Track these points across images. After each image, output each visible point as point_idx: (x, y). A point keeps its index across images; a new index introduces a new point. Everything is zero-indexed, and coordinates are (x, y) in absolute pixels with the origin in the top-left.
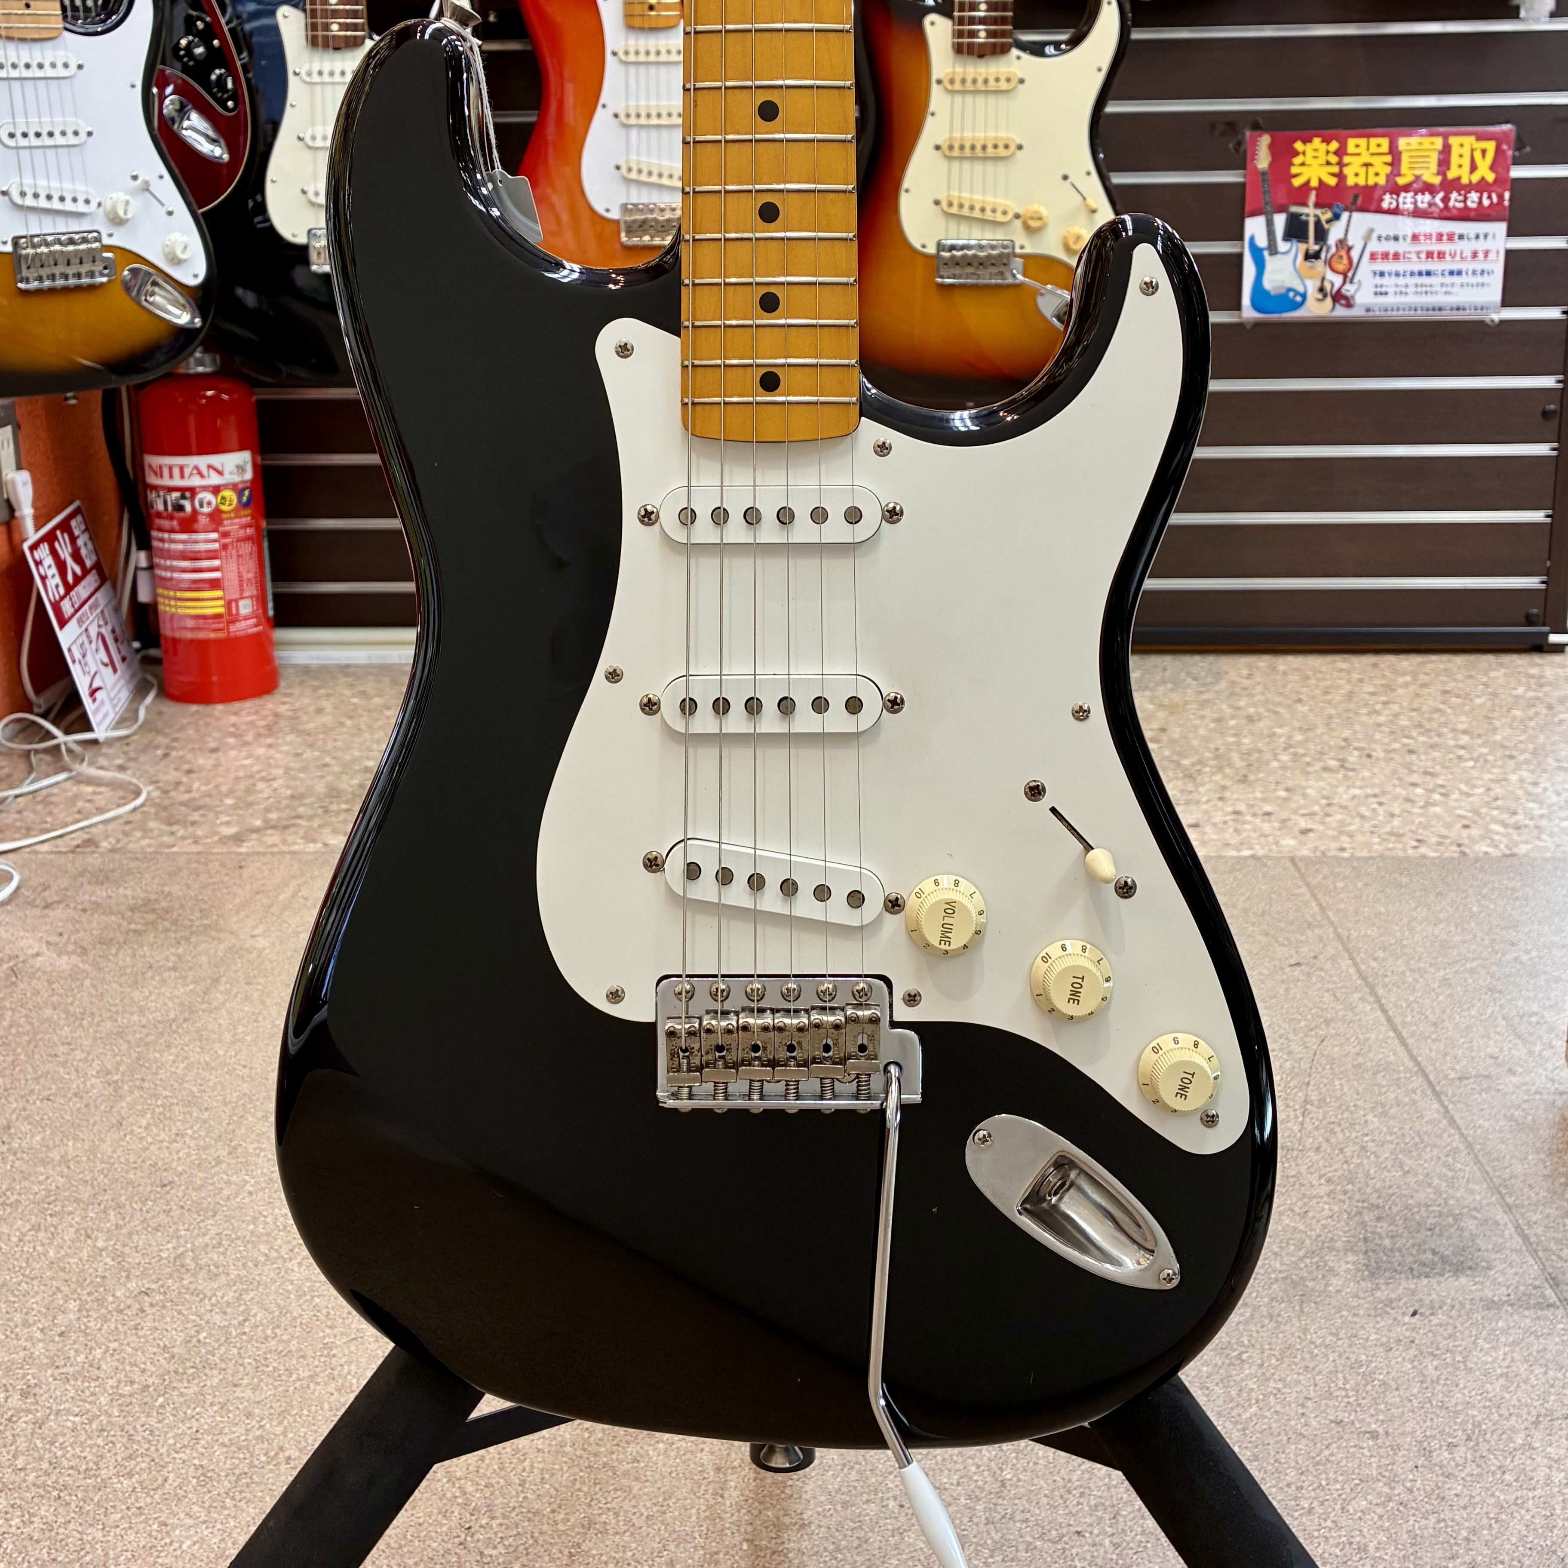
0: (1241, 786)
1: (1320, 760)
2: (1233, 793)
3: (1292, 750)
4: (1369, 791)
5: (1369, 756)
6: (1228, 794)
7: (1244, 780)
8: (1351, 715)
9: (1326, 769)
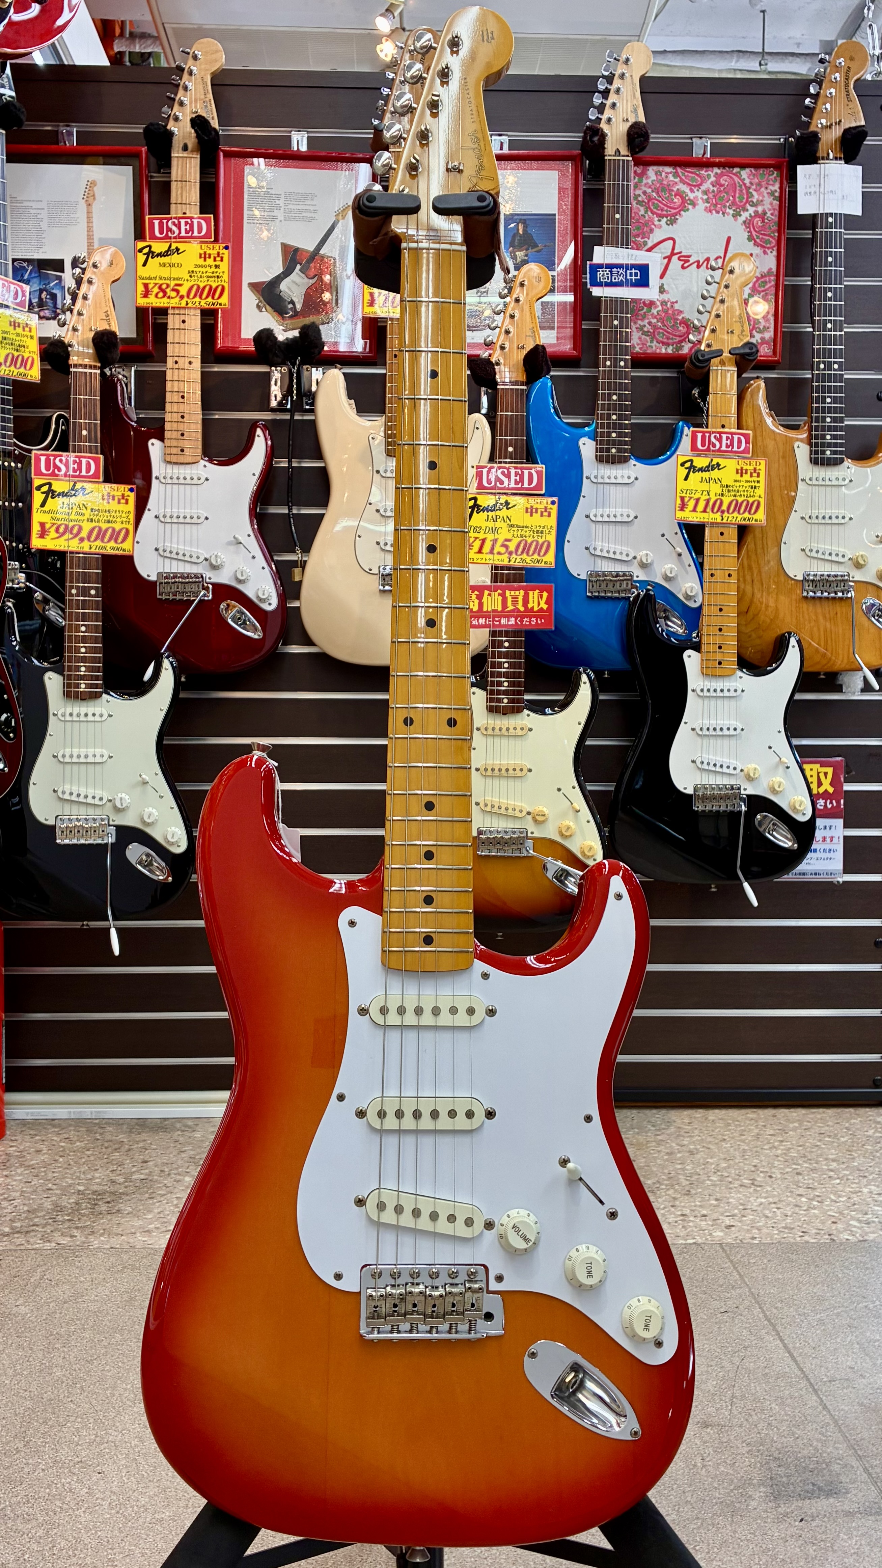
0: (686, 1197)
1: (737, 1180)
2: (681, 1202)
3: (719, 1173)
4: (771, 1200)
5: (771, 1177)
6: (677, 1203)
7: (688, 1193)
8: (758, 1149)
9: (741, 1186)
